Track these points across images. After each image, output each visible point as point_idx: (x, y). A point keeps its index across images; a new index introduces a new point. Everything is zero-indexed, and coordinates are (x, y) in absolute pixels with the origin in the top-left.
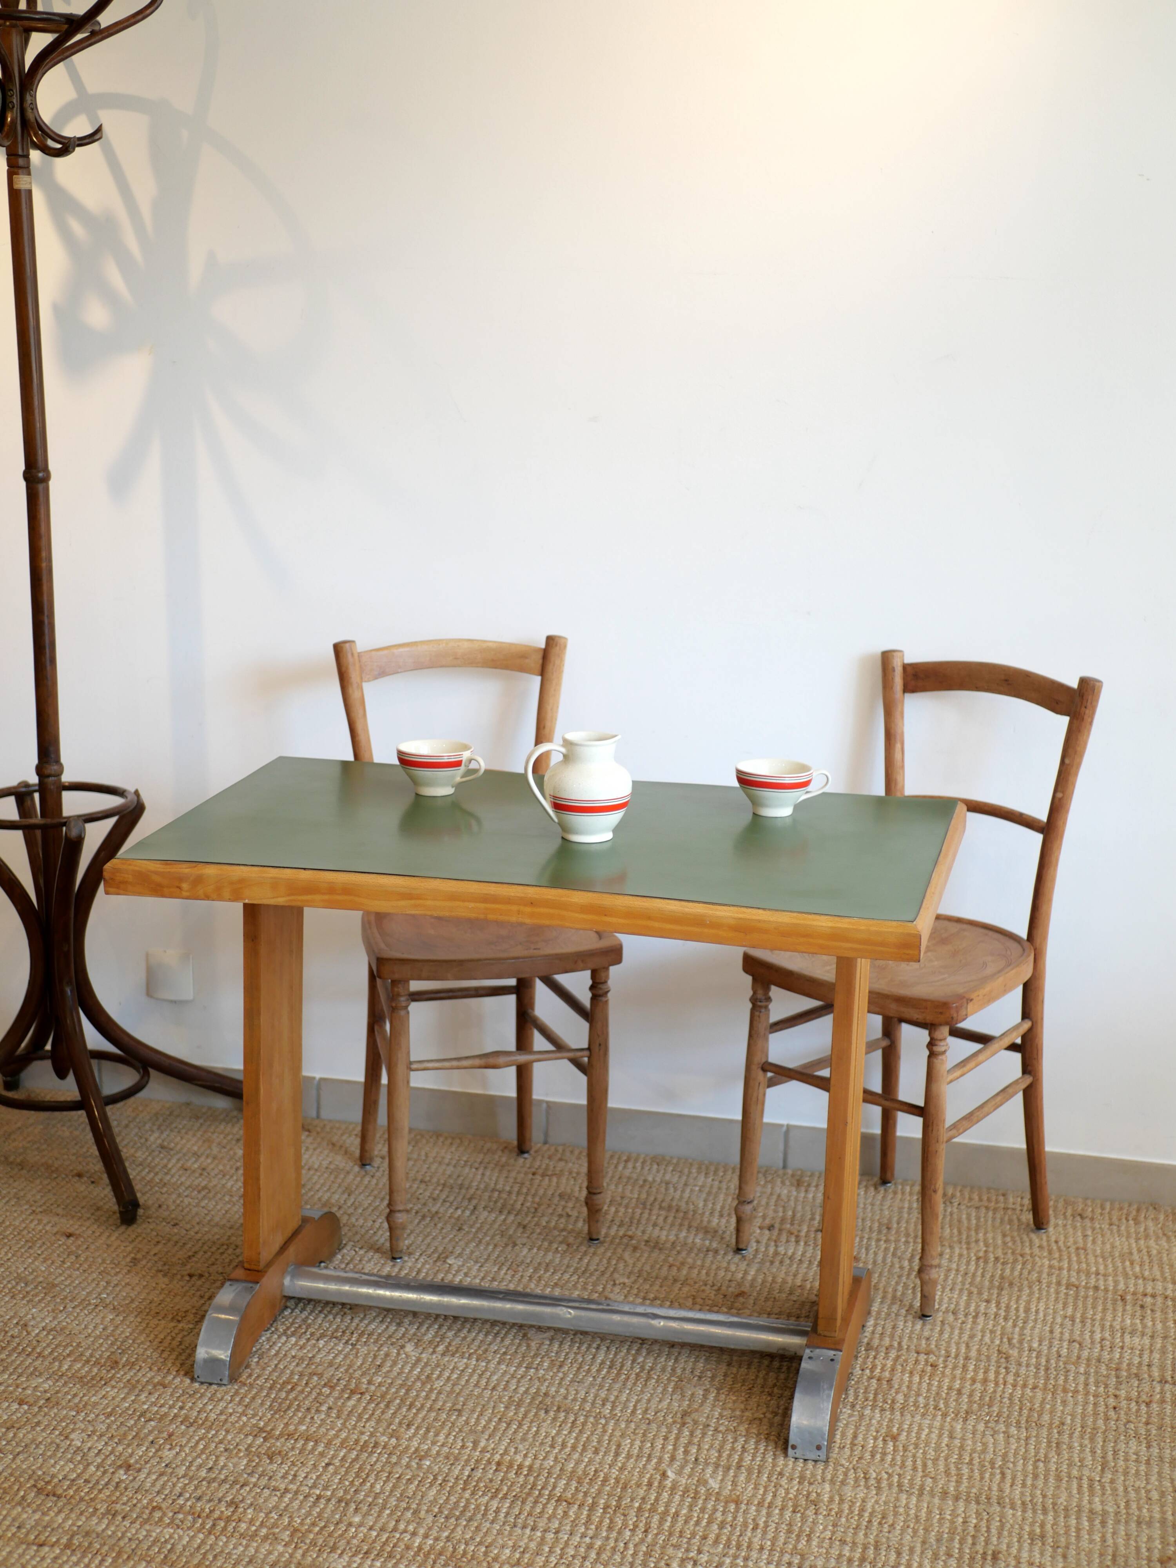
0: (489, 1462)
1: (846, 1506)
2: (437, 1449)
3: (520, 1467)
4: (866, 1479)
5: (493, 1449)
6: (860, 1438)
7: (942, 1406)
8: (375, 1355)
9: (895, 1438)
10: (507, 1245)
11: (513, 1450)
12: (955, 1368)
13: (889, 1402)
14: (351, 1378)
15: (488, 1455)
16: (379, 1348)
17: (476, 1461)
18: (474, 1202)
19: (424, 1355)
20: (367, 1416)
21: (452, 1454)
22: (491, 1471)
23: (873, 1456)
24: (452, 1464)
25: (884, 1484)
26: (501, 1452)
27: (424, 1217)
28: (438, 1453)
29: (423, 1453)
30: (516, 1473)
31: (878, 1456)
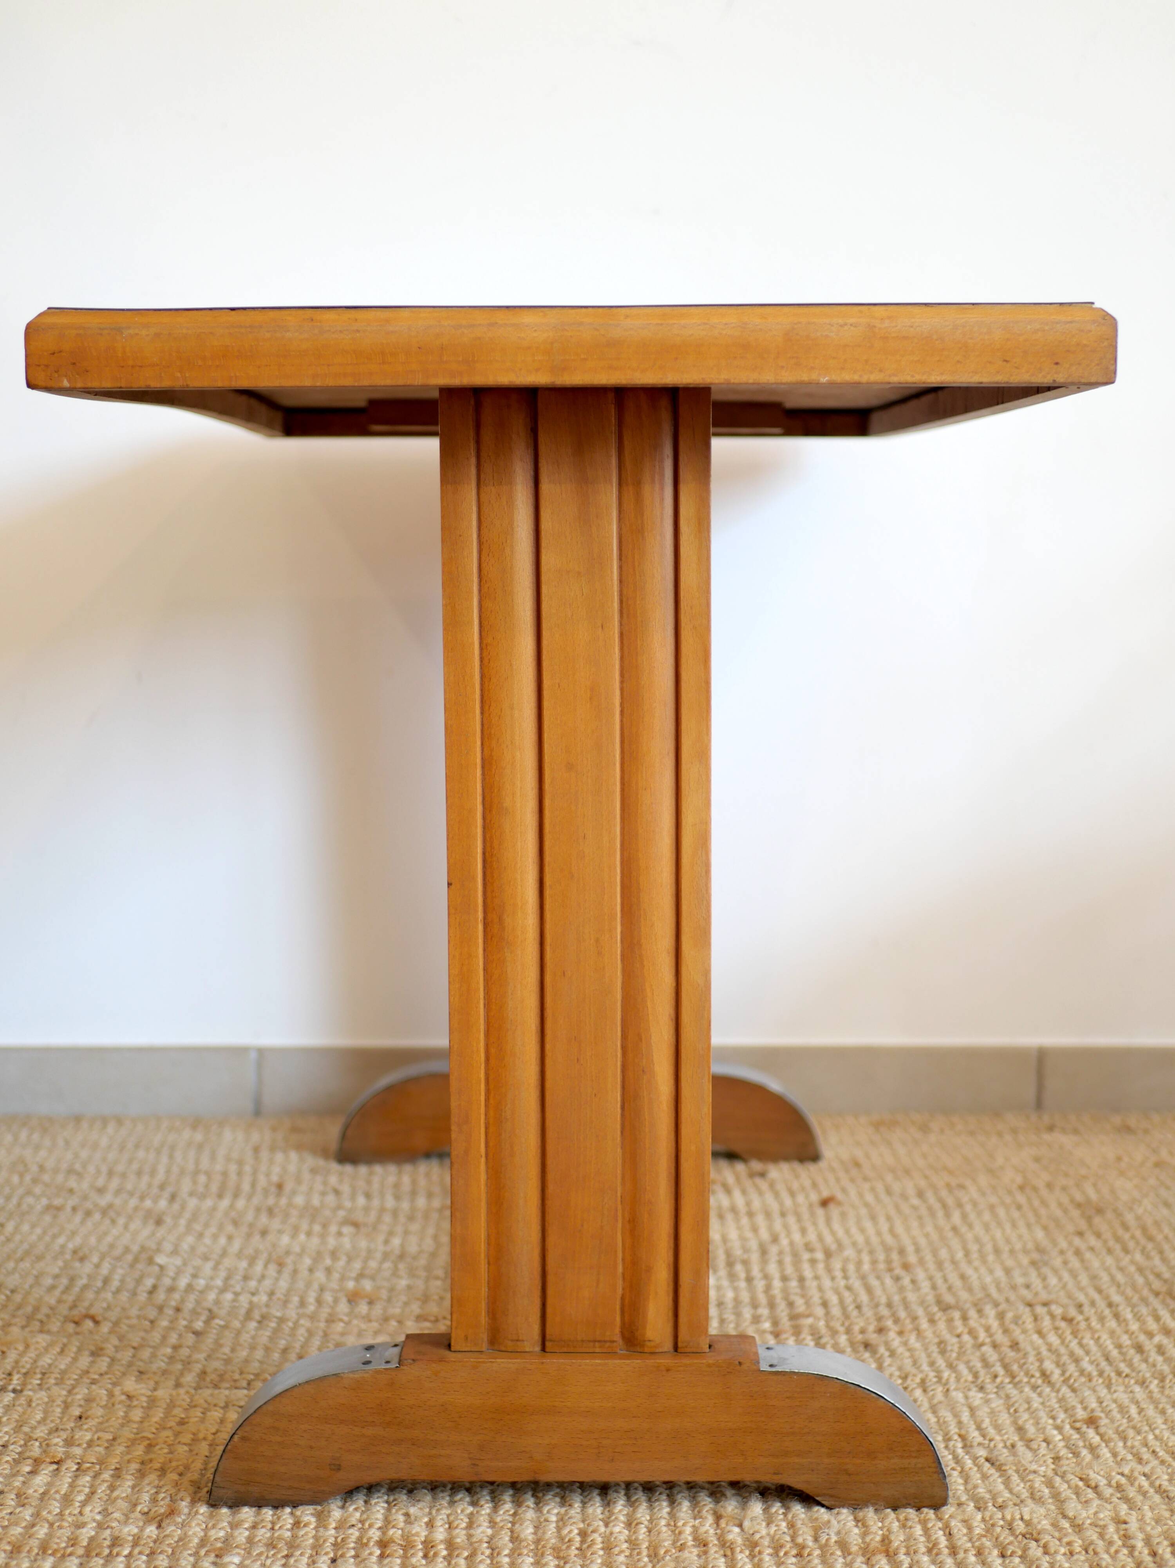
0: (361, 1544)
1: (1092, 1535)
2: (247, 1533)
3: (428, 1545)
4: (1095, 1488)
5: (362, 1522)
6: (1031, 1430)
7: (1127, 1370)
8: (65, 1402)
9: (1092, 1421)
10: (249, 1235)
11: (401, 1518)
12: (1102, 1319)
13: (1038, 1374)
14: (29, 1439)
15: (354, 1533)
16: (70, 1392)
17: (335, 1545)
18: (170, 1189)
19: (160, 1393)
20: (81, 1498)
21: (280, 1538)
22: (374, 1559)
23: (1076, 1454)
24: (287, 1557)
25: (1132, 1492)
26: (379, 1524)
27: (88, 1214)
28: (250, 1540)
29: (219, 1545)
30: (425, 1556)
31: (1084, 1452)
